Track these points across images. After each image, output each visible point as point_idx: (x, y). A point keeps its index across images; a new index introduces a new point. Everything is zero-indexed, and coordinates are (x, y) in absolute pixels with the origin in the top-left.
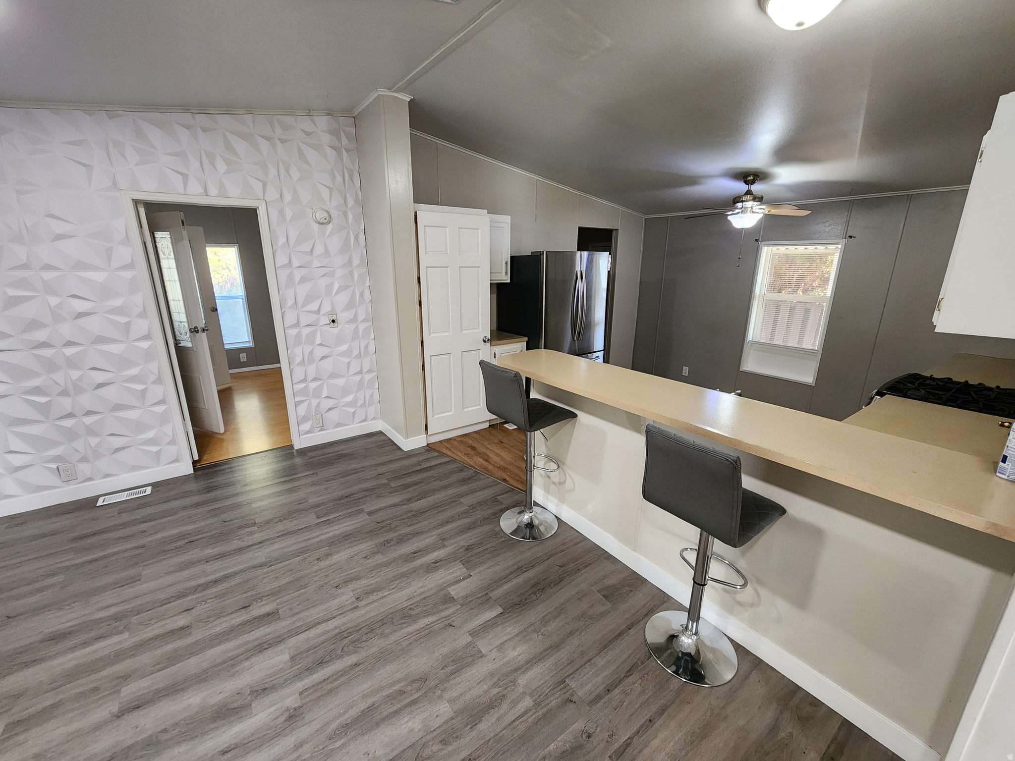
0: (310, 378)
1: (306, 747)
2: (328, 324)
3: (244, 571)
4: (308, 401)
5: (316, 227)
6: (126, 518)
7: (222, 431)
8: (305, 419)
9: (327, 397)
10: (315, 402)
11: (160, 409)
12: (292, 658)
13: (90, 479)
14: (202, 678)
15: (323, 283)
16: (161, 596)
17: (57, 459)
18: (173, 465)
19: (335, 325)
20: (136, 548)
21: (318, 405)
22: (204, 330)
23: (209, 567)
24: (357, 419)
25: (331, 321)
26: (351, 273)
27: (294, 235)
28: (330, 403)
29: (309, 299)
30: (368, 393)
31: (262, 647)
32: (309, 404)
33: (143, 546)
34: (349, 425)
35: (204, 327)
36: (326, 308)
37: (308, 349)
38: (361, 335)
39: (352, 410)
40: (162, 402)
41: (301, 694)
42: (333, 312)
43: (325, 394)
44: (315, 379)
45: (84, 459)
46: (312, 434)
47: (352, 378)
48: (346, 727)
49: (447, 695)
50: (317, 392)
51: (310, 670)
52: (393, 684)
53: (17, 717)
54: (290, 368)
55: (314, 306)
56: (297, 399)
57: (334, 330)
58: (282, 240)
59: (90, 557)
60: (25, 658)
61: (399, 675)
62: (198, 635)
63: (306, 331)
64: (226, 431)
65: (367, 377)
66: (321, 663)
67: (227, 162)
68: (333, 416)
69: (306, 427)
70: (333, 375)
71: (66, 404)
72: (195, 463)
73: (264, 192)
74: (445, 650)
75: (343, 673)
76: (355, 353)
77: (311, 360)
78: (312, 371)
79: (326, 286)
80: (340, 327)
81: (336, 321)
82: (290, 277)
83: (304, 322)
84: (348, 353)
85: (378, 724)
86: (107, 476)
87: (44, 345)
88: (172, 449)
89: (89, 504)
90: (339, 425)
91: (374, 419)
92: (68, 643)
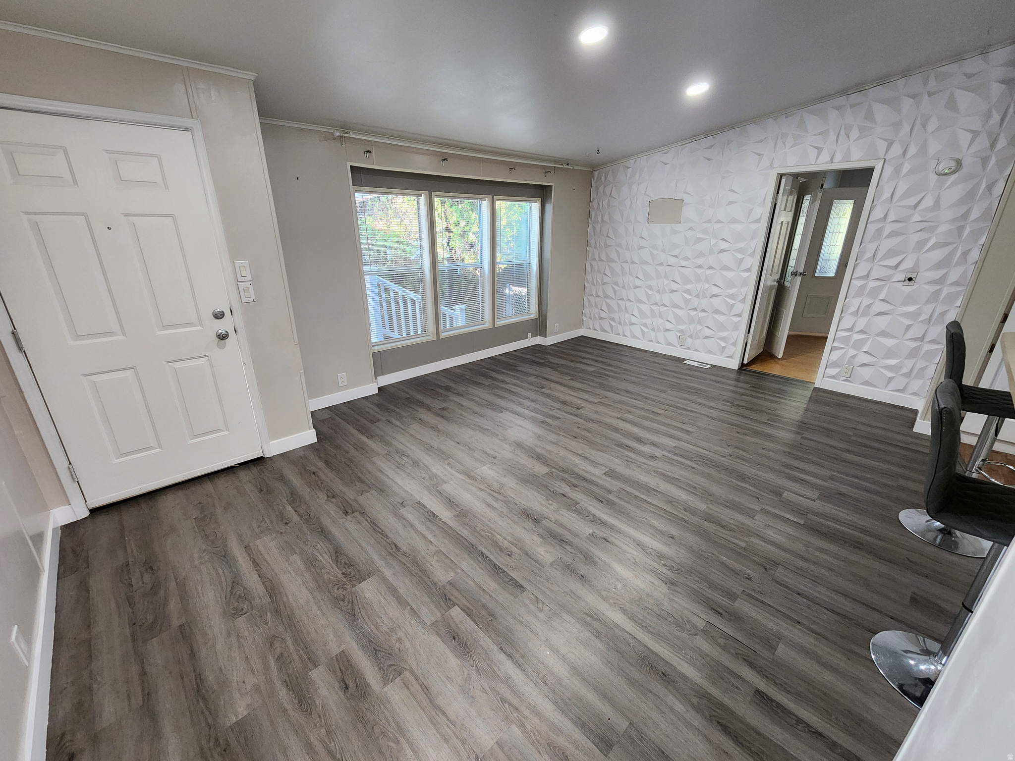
0: (857, 329)
1: (646, 466)
2: (902, 281)
3: (701, 414)
4: (845, 350)
5: (933, 178)
6: (688, 372)
7: (780, 356)
8: (835, 364)
9: (866, 352)
10: (852, 352)
11: (736, 319)
12: (675, 447)
13: (688, 349)
14: (644, 428)
15: (915, 238)
16: (664, 401)
17: (681, 331)
18: (728, 359)
19: (911, 283)
20: (677, 383)
21: (854, 357)
22: (801, 274)
23: (690, 404)
24: (892, 385)
25: (907, 279)
26: (961, 229)
27: (902, 187)
28: (867, 359)
29: (891, 253)
30: (921, 364)
31: (671, 436)
32: (844, 354)
33: (679, 384)
34: (881, 389)
35: (802, 272)
36: (908, 264)
37: (867, 301)
38: (941, 299)
39: (890, 375)
40: (739, 315)
41: (663, 455)
42: (915, 269)
43: (866, 349)
44: (861, 332)
45: (691, 336)
46: (836, 381)
47: (907, 342)
48: (663, 474)
49: (710, 506)
50: (858, 345)
51: (675, 454)
52: (696, 484)
53: (602, 401)
54: (841, 315)
55: (893, 262)
56: (836, 344)
57: (908, 288)
58: (887, 195)
59: (660, 377)
60: (617, 391)
61: (703, 484)
62: (658, 418)
63: (872, 284)
64: (782, 359)
65: (927, 347)
66: (682, 456)
67: (862, 130)
68: (866, 373)
69: (832, 371)
70: (884, 334)
71: (696, 301)
72: (743, 365)
73: (887, 152)
74: (738, 500)
75: (684, 464)
76: (924, 317)
77: (866, 313)
78: (862, 323)
79: (917, 242)
80: (916, 286)
81: (914, 279)
82: (879, 231)
83: (874, 275)
84: (914, 316)
85: (673, 484)
86: (696, 350)
87: (700, 267)
88: (732, 348)
89: (681, 360)
90: (867, 383)
91: (914, 394)
92: (628, 395)
